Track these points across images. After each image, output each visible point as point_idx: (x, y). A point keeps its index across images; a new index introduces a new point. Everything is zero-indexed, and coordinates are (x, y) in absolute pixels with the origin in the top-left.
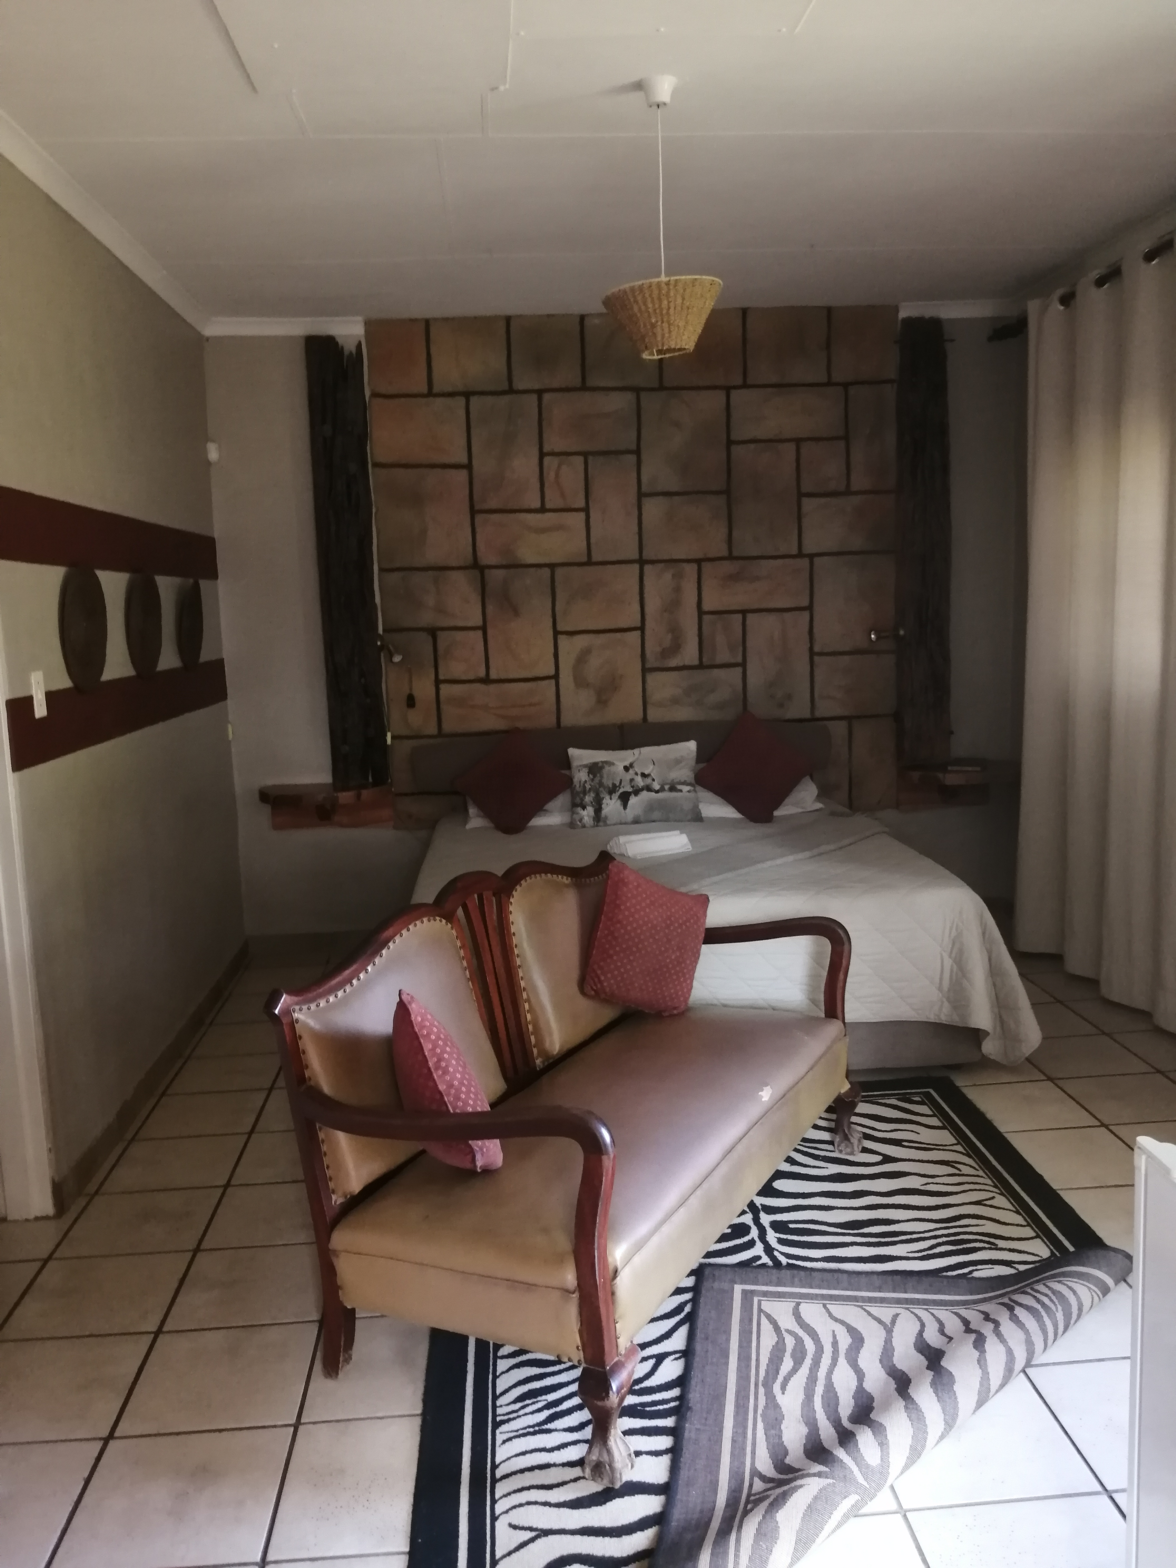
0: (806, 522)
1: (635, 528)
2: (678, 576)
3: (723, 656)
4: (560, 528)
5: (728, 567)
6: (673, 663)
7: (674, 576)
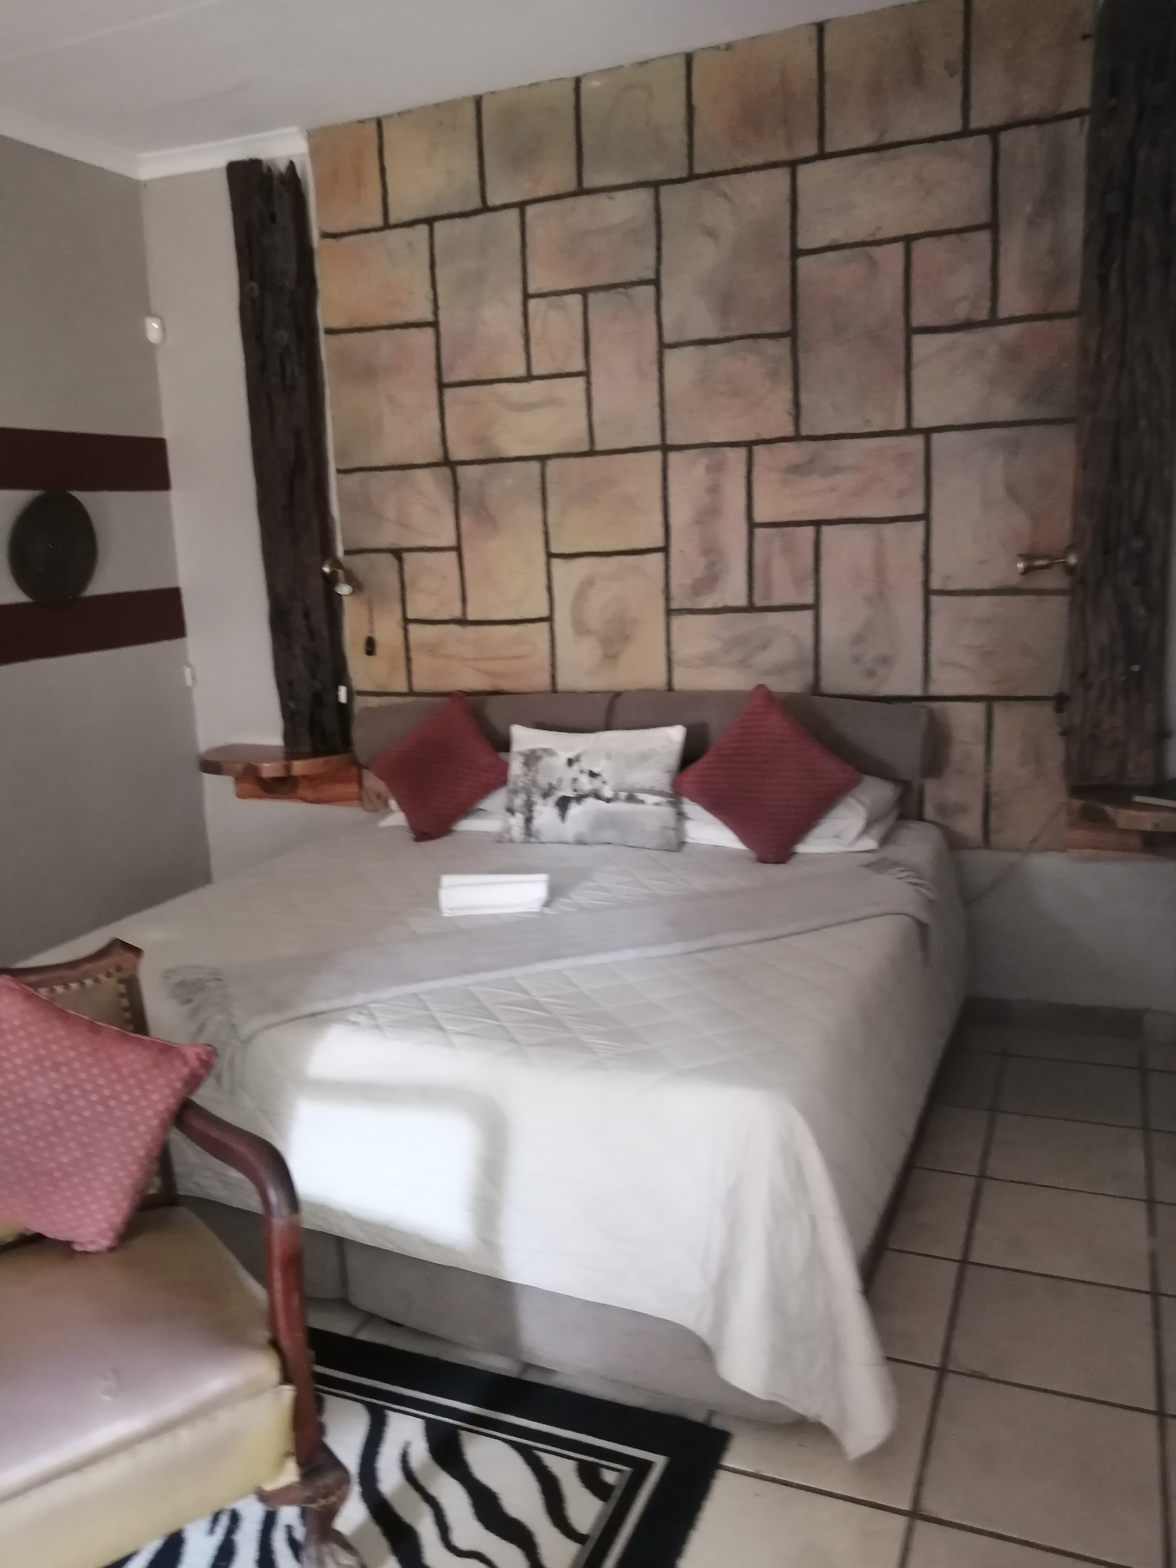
0: (918, 373)
1: (654, 398)
2: (717, 468)
3: (783, 594)
4: (553, 402)
5: (792, 452)
6: (708, 602)
7: (709, 469)
